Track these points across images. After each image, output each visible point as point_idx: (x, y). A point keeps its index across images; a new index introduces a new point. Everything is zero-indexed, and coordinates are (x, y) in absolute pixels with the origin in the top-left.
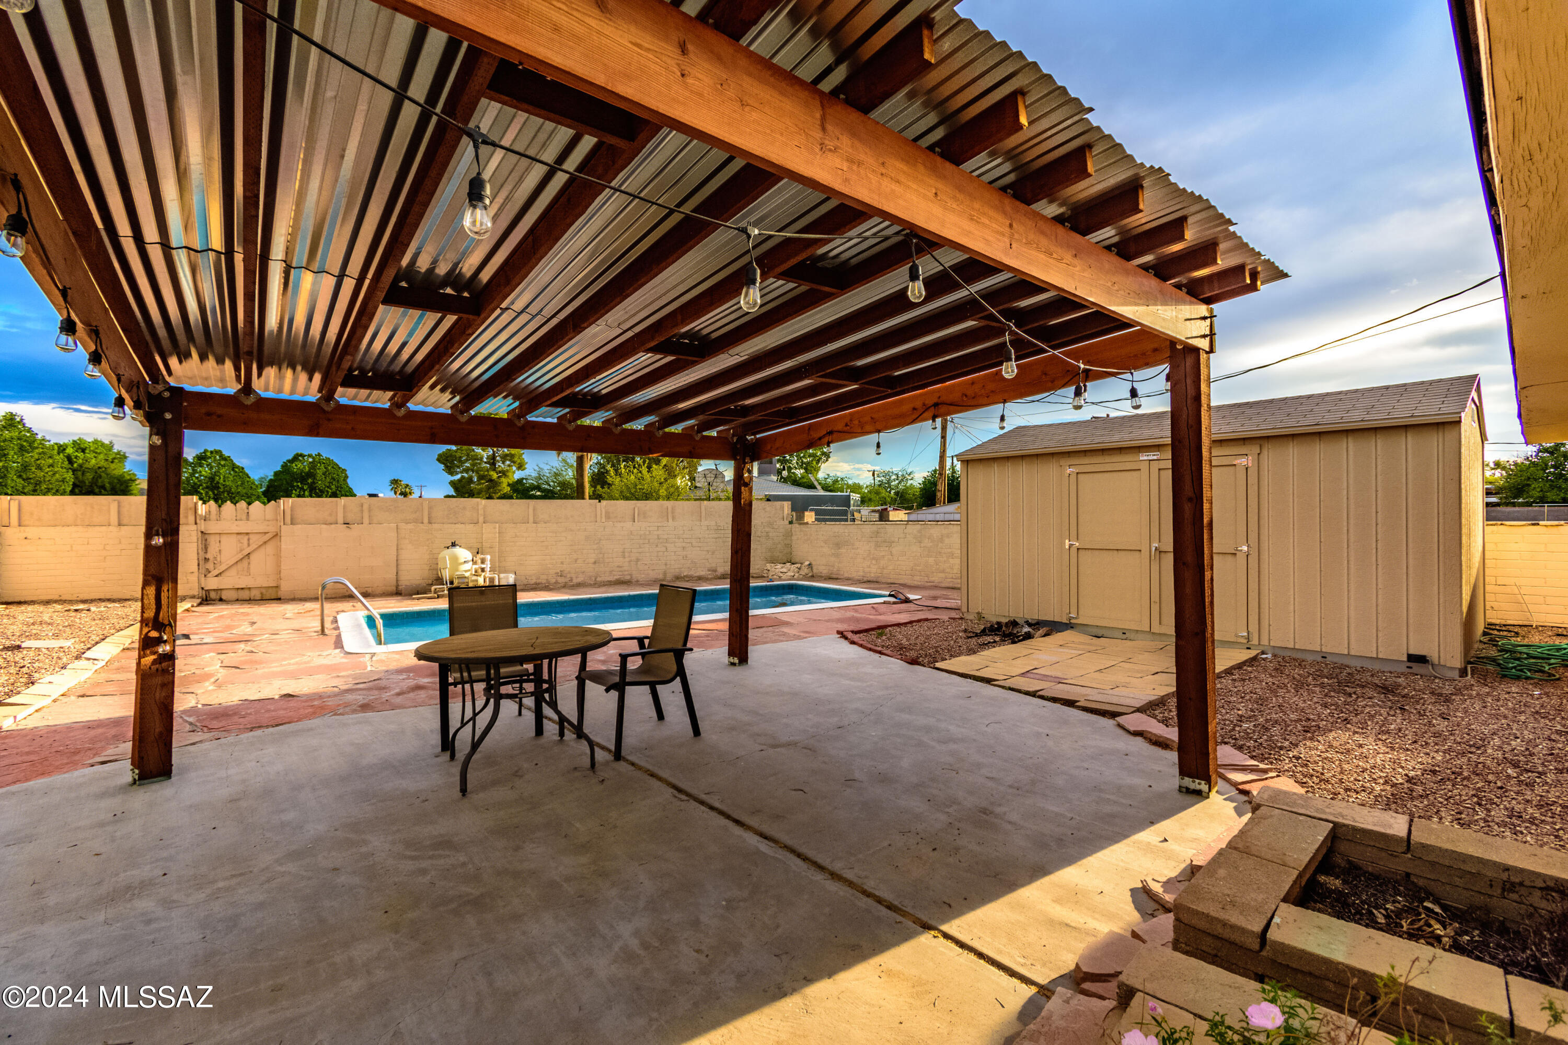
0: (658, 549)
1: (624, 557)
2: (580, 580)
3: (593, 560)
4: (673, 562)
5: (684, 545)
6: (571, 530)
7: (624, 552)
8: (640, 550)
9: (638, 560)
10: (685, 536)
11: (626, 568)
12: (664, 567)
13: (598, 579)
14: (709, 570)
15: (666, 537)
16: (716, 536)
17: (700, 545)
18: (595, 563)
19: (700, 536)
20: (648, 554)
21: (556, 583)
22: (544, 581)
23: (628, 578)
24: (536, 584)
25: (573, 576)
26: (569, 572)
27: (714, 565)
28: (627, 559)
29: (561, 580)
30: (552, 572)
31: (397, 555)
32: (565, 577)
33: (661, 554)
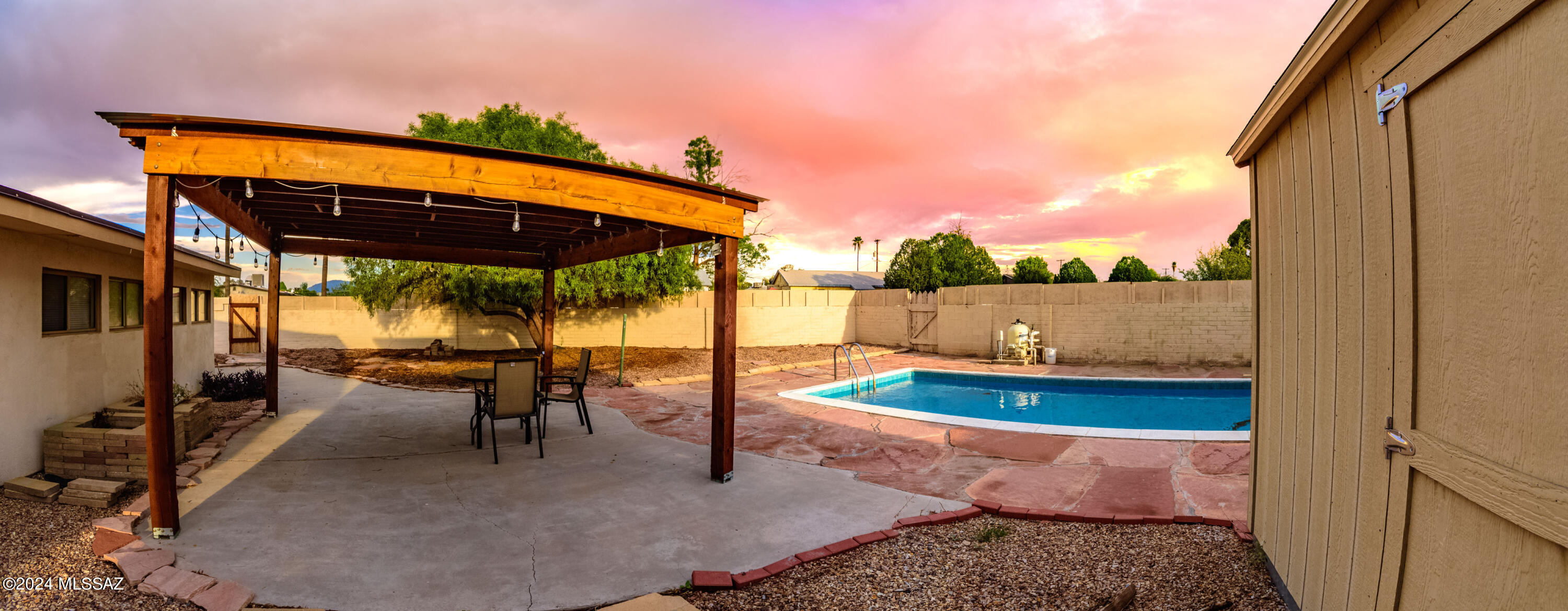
0: (1183, 331)
1: (1150, 338)
2: (1112, 358)
3: (1123, 340)
4: (1197, 346)
5: (1209, 327)
6: (1106, 311)
7: (1150, 333)
8: (1165, 332)
9: (1163, 342)
10: (1210, 318)
11: (1153, 350)
12: (1188, 350)
13: (1128, 359)
14: (1234, 356)
15: (1190, 318)
16: (1242, 319)
17: (1225, 328)
18: (1125, 343)
19: (1225, 318)
20: (1173, 337)
21: (1094, 359)
22: (1084, 357)
23: (1153, 359)
24: (1078, 358)
25: (1107, 354)
26: (1104, 350)
27: (1240, 351)
28: (1153, 341)
29: (1097, 357)
30: (1091, 349)
31: (992, 329)
32: (1101, 354)
33: (1185, 336)
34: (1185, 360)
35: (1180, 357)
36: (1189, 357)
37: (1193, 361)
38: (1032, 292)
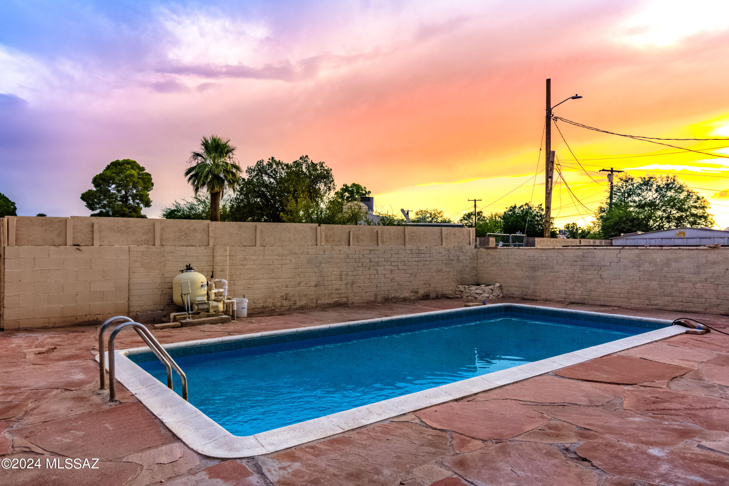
0: (370, 272)
1: (341, 280)
2: (303, 303)
3: (313, 283)
4: (383, 285)
5: (392, 267)
6: (296, 254)
7: (341, 275)
8: (355, 273)
9: (353, 283)
10: (392, 259)
11: (343, 291)
12: (374, 289)
13: (319, 302)
14: (412, 292)
15: (377, 260)
16: (417, 259)
17: (405, 268)
18: (316, 286)
19: (405, 259)
20: (362, 277)
21: (282, 306)
22: (270, 305)
23: (345, 300)
24: (263, 307)
25: (297, 298)
26: (293, 296)
27: (416, 287)
28: (344, 282)
29: (286, 303)
30: (278, 295)
31: (129, 279)
32: (290, 300)
33: (372, 276)
34: (372, 298)
35: (368, 296)
36: (376, 296)
37: (379, 299)
38: (195, 230)
